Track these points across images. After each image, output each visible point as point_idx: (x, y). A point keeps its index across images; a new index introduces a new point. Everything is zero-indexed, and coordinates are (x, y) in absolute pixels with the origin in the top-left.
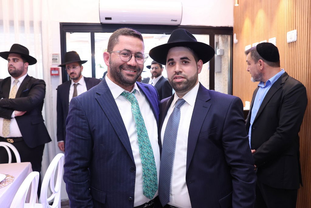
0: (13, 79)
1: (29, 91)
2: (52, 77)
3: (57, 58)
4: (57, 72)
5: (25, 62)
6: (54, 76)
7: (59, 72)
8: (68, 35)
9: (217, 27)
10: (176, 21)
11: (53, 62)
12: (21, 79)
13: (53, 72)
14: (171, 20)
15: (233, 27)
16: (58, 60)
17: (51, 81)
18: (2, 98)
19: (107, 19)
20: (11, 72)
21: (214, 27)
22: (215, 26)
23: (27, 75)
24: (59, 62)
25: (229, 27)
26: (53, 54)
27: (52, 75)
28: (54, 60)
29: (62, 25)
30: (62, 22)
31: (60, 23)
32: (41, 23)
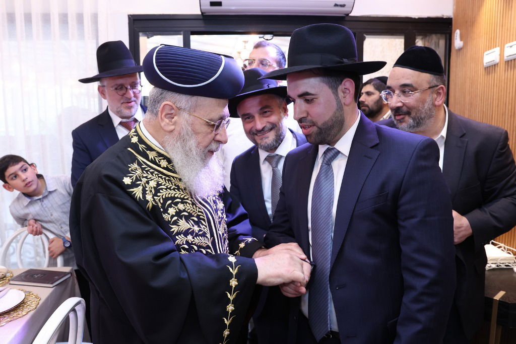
9: (419, 18)
10: (343, 6)
14: (334, 4)
15: (451, 19)
19: (212, 4)
21: (415, 19)
22: (417, 17)
25: (445, 17)
29: (132, 19)
30: (132, 14)
31: (128, 15)
32: (95, 17)
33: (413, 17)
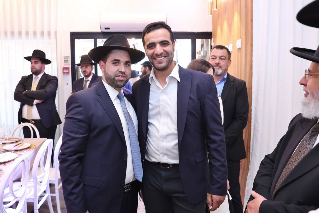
0: (34, 76)
1: (45, 85)
2: (64, 74)
3: (68, 60)
4: (67, 71)
5: (43, 63)
6: (65, 74)
7: (69, 71)
8: (77, 41)
9: (197, 33)
11: (65, 63)
12: (40, 76)
13: (65, 71)
15: (211, 33)
16: (68, 62)
17: (63, 77)
18: (27, 90)
19: (106, 29)
20: (33, 71)
21: (195, 33)
22: (196, 32)
23: (45, 73)
24: (69, 63)
25: (209, 32)
26: (65, 57)
27: (64, 73)
28: (66, 61)
29: (72, 34)
30: (72, 31)
31: (70, 32)
32: (56, 33)
33: (195, 32)
